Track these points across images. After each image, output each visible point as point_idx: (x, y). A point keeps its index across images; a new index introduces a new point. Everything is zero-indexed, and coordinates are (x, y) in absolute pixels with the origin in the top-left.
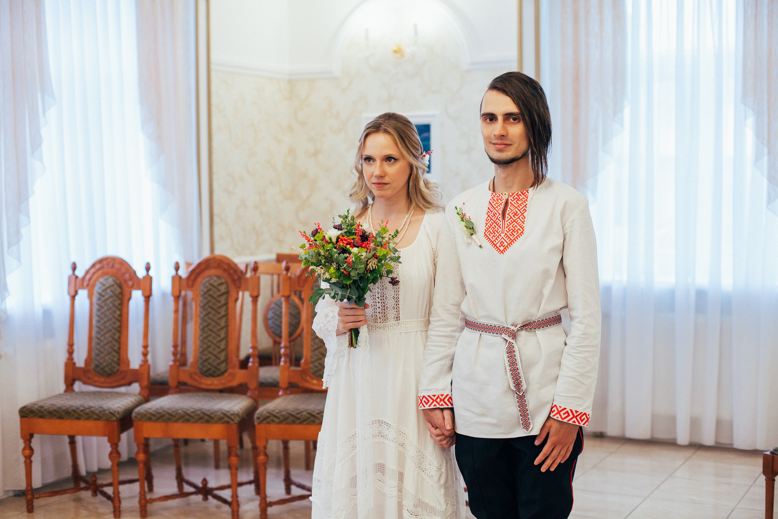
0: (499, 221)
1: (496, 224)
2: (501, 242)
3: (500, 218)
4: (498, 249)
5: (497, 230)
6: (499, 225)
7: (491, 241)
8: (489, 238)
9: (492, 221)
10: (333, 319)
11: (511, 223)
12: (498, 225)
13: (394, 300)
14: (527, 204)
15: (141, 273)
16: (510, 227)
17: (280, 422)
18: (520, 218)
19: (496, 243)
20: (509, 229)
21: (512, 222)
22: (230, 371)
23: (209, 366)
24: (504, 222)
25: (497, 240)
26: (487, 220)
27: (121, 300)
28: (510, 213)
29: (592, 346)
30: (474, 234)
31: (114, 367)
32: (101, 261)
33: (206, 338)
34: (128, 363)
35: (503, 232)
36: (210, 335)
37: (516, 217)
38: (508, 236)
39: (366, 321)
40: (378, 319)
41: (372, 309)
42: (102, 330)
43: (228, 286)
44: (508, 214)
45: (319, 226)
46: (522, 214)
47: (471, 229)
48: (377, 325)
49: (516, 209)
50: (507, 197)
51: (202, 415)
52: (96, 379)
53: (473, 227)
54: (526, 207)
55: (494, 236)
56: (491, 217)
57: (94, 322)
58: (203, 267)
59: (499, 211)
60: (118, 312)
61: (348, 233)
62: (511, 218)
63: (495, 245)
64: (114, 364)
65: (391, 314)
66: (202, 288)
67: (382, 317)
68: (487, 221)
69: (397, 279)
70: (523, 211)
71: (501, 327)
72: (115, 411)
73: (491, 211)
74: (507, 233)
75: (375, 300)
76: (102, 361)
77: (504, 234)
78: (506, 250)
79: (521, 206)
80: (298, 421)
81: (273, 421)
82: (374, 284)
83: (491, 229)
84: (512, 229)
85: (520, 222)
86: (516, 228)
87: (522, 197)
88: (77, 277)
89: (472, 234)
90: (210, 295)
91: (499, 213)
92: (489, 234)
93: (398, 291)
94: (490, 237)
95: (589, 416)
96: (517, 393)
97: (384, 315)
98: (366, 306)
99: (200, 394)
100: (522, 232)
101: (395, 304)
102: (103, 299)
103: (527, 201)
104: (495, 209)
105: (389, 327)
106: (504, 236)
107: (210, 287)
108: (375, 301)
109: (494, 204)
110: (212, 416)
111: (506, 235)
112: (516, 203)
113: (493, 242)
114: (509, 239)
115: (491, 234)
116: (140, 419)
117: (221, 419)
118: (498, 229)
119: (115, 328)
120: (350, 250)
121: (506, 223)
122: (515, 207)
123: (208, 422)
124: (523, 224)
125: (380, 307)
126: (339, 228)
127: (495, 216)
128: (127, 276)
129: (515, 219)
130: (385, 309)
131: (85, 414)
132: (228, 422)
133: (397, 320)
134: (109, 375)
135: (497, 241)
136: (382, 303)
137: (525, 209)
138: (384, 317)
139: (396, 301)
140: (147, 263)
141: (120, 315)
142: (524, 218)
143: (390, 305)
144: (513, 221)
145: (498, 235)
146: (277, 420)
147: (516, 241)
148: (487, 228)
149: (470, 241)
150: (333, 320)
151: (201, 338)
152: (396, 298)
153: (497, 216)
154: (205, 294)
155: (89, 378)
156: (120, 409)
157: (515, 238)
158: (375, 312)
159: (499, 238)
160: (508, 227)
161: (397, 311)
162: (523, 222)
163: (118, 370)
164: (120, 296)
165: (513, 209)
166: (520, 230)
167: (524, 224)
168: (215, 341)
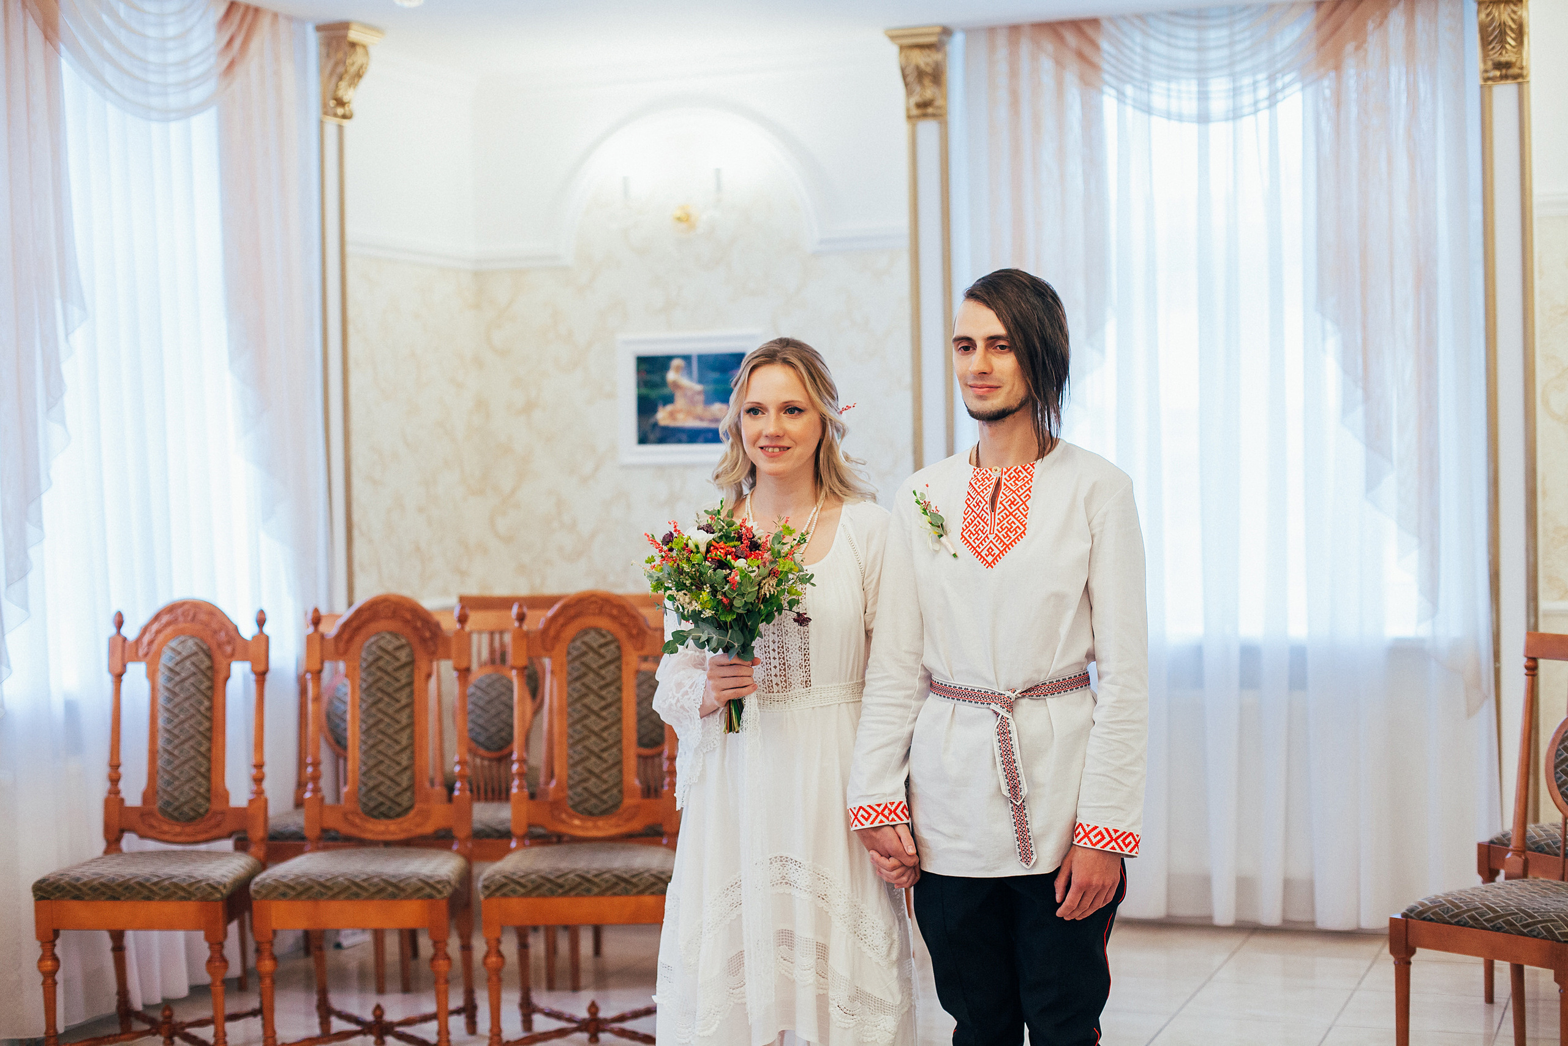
0: (985, 515)
1: (981, 518)
2: (989, 549)
3: (987, 508)
4: (984, 559)
5: (982, 528)
6: (985, 521)
7: (973, 547)
8: (968, 542)
9: (974, 513)
10: (694, 687)
11: (1005, 516)
12: (983, 521)
13: (801, 653)
14: (1031, 487)
15: (247, 630)
16: (1004, 524)
17: (527, 894)
18: (1021, 508)
19: (981, 549)
20: (1001, 527)
21: (1007, 516)
22: (418, 806)
23: (381, 799)
24: (993, 515)
25: (983, 545)
26: (966, 512)
27: (211, 679)
28: (1003, 500)
29: (1134, 722)
30: (944, 536)
31: (200, 806)
32: (171, 609)
33: (373, 746)
34: (225, 796)
35: (992, 532)
36: (382, 741)
37: (1014, 508)
38: (999, 538)
39: (755, 688)
40: (774, 686)
41: (763, 669)
42: (177, 737)
43: (412, 654)
44: (1001, 503)
45: (675, 527)
46: (1024, 503)
47: (939, 526)
48: (773, 697)
49: (1014, 495)
50: (998, 474)
51: (382, 884)
52: (166, 828)
53: (942, 524)
54: (1030, 492)
55: (976, 538)
56: (973, 507)
57: (161, 723)
58: (365, 616)
59: (985, 498)
60: (207, 703)
61: (724, 538)
62: (1005, 508)
63: (979, 554)
64: (200, 800)
65: (796, 676)
66: (364, 654)
67: (782, 682)
68: (966, 514)
69: (805, 616)
70: (1025, 497)
71: (990, 692)
72: (219, 883)
73: (972, 498)
74: (998, 533)
75: (767, 654)
76: (176, 794)
77: (994, 535)
78: (997, 561)
79: (1022, 489)
80: (560, 891)
81: (514, 891)
82: (768, 623)
83: (972, 527)
84: (1007, 527)
85: (1019, 516)
86: (1013, 524)
87: (1024, 475)
88: (125, 639)
89: (942, 536)
90: (380, 669)
91: (985, 501)
92: (969, 536)
93: (808, 638)
94: (971, 541)
95: (1139, 837)
96: (1012, 802)
97: (784, 679)
98: (754, 662)
99: (367, 850)
100: (1023, 532)
101: (803, 660)
102: (177, 679)
103: (1031, 481)
104: (979, 494)
105: (795, 699)
106: (994, 539)
107: (379, 653)
108: (768, 657)
109: (978, 485)
110: (402, 885)
111: (997, 538)
112: (1013, 484)
113: (975, 549)
114: (1002, 543)
115: (971, 535)
116: (265, 897)
117: (420, 890)
118: (984, 528)
119: (200, 732)
120: (732, 563)
121: (997, 517)
122: (1012, 492)
123: (393, 896)
124: (1024, 519)
125: (778, 665)
126: (709, 529)
127: (980, 506)
128: (222, 635)
129: (1011, 511)
130: (785, 668)
131: (161, 888)
132: (430, 897)
133: (807, 687)
134: (191, 820)
135: (982, 547)
136: (780, 658)
137: (1028, 495)
138: (783, 683)
139: (805, 655)
140: (259, 610)
141: (210, 709)
142: (1026, 509)
143: (794, 662)
144: (1008, 514)
145: (984, 536)
146: (522, 890)
147: (1013, 546)
148: (966, 525)
149: (937, 547)
150: (694, 691)
151: (364, 747)
152: (805, 649)
153: (982, 506)
154: (369, 666)
155: (152, 827)
156: (226, 880)
157: (1012, 541)
158: (768, 675)
159: (985, 542)
160: (1001, 525)
161: (806, 672)
162: (1025, 516)
163: (207, 811)
164: (209, 673)
165: (1008, 495)
166: (1020, 529)
167: (1026, 518)
168: (390, 753)
